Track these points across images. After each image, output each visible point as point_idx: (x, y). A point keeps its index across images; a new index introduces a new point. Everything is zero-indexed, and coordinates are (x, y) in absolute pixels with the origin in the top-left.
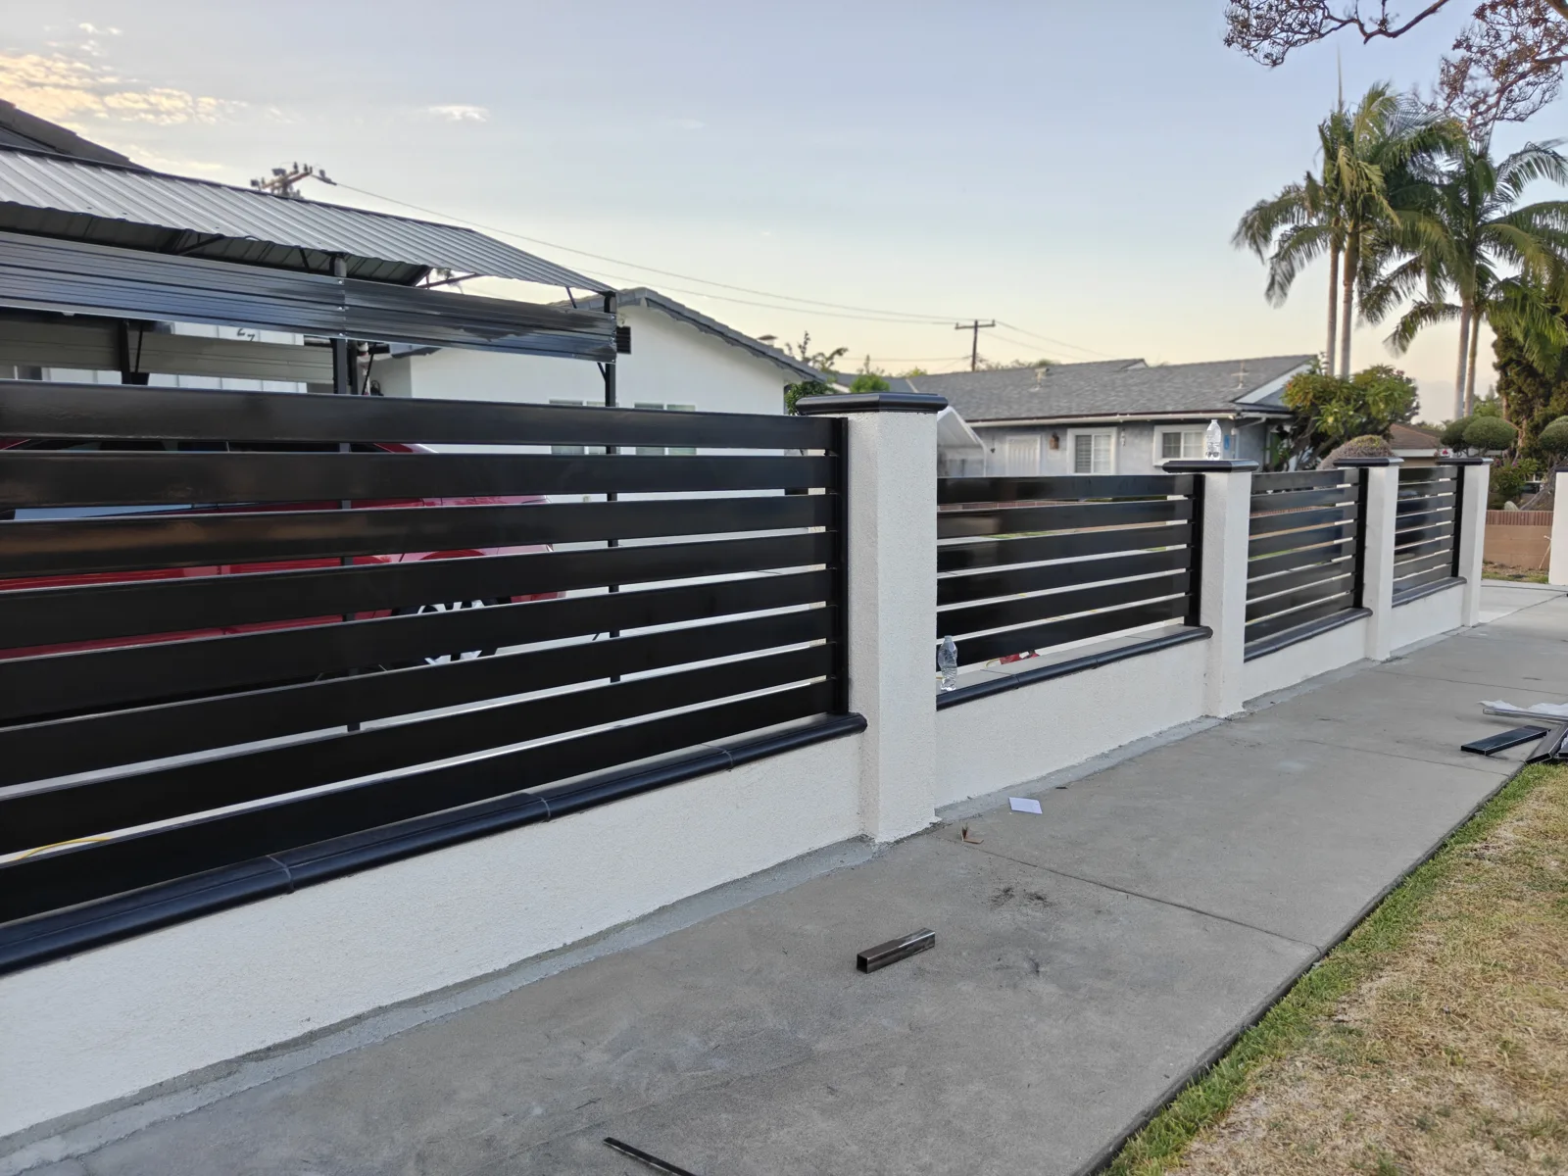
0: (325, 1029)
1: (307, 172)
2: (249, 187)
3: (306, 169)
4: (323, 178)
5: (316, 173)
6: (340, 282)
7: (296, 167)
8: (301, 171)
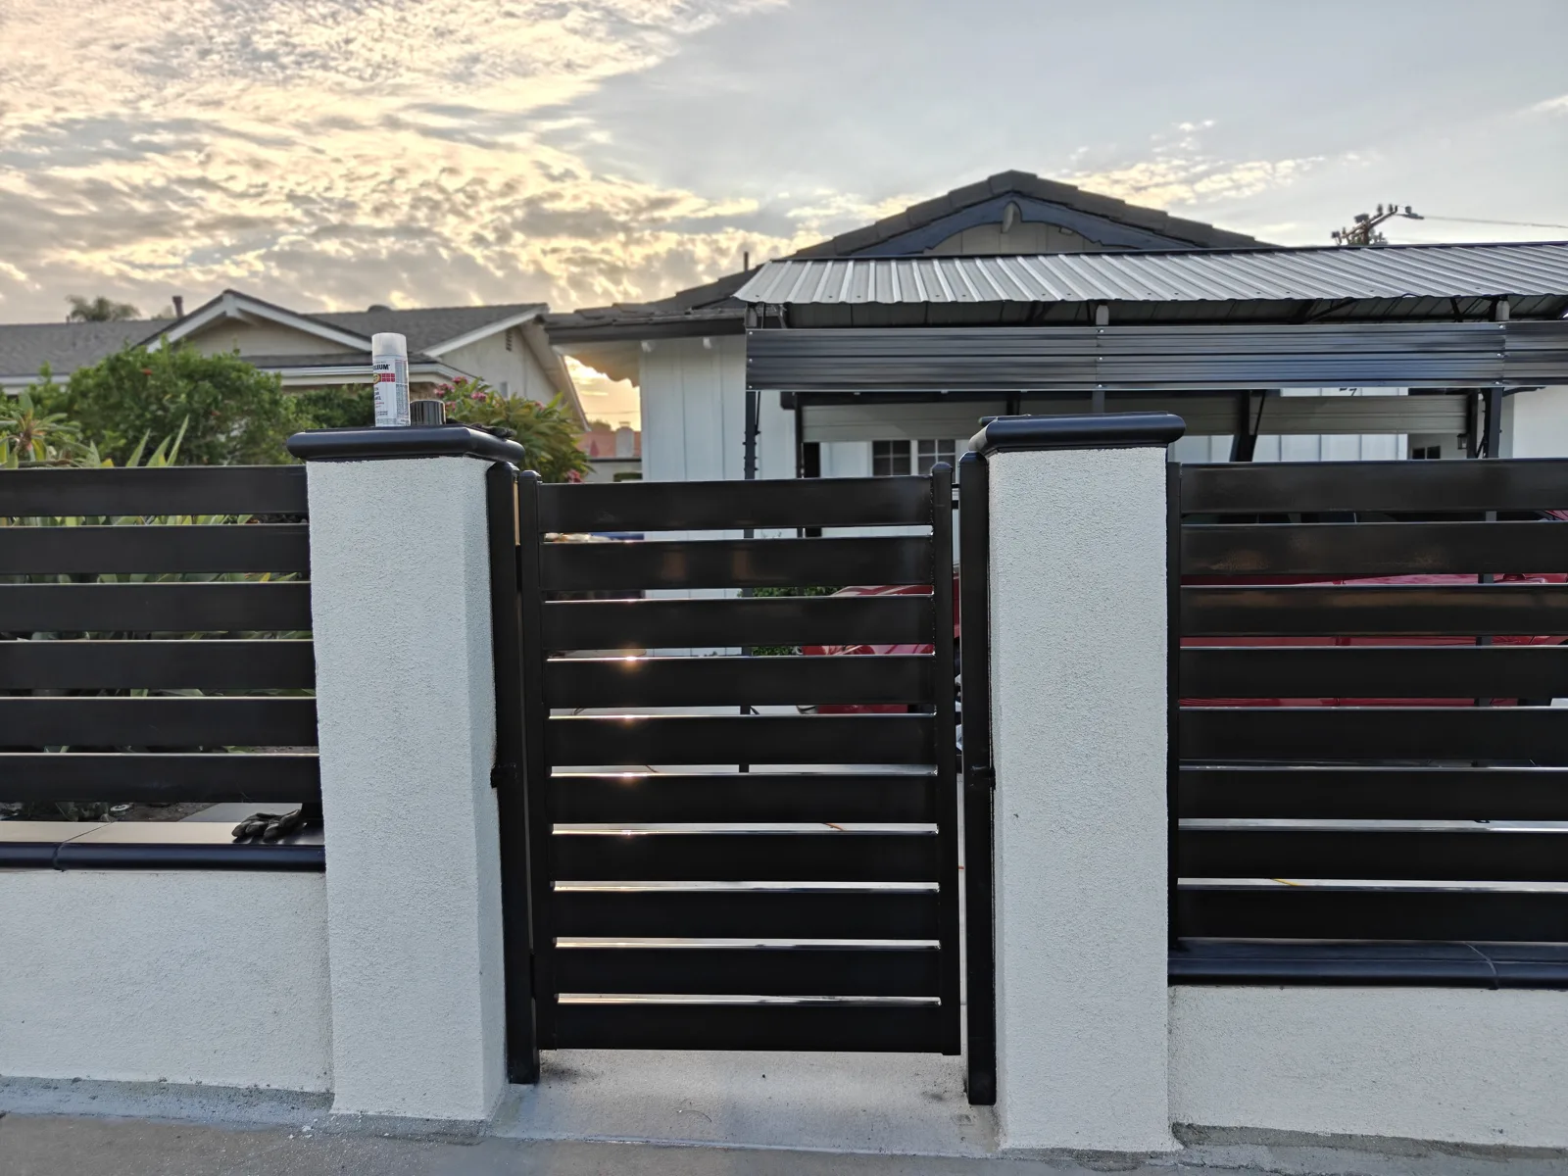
0: (1520, 1148)
1: (1393, 211)
2: (1333, 243)
3: (1391, 209)
4: (1410, 214)
5: (1402, 211)
6: (1501, 327)
7: (1380, 209)
8: (1386, 212)
